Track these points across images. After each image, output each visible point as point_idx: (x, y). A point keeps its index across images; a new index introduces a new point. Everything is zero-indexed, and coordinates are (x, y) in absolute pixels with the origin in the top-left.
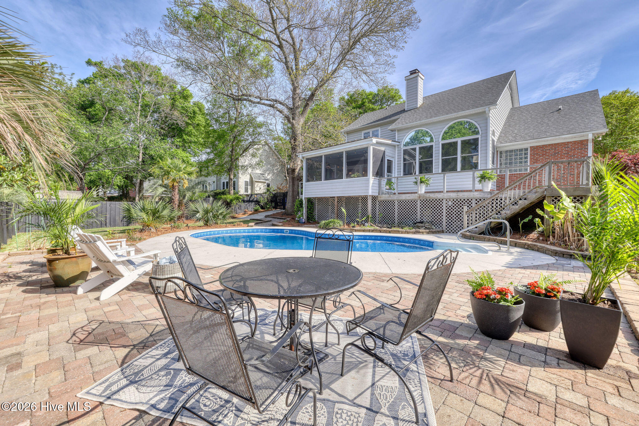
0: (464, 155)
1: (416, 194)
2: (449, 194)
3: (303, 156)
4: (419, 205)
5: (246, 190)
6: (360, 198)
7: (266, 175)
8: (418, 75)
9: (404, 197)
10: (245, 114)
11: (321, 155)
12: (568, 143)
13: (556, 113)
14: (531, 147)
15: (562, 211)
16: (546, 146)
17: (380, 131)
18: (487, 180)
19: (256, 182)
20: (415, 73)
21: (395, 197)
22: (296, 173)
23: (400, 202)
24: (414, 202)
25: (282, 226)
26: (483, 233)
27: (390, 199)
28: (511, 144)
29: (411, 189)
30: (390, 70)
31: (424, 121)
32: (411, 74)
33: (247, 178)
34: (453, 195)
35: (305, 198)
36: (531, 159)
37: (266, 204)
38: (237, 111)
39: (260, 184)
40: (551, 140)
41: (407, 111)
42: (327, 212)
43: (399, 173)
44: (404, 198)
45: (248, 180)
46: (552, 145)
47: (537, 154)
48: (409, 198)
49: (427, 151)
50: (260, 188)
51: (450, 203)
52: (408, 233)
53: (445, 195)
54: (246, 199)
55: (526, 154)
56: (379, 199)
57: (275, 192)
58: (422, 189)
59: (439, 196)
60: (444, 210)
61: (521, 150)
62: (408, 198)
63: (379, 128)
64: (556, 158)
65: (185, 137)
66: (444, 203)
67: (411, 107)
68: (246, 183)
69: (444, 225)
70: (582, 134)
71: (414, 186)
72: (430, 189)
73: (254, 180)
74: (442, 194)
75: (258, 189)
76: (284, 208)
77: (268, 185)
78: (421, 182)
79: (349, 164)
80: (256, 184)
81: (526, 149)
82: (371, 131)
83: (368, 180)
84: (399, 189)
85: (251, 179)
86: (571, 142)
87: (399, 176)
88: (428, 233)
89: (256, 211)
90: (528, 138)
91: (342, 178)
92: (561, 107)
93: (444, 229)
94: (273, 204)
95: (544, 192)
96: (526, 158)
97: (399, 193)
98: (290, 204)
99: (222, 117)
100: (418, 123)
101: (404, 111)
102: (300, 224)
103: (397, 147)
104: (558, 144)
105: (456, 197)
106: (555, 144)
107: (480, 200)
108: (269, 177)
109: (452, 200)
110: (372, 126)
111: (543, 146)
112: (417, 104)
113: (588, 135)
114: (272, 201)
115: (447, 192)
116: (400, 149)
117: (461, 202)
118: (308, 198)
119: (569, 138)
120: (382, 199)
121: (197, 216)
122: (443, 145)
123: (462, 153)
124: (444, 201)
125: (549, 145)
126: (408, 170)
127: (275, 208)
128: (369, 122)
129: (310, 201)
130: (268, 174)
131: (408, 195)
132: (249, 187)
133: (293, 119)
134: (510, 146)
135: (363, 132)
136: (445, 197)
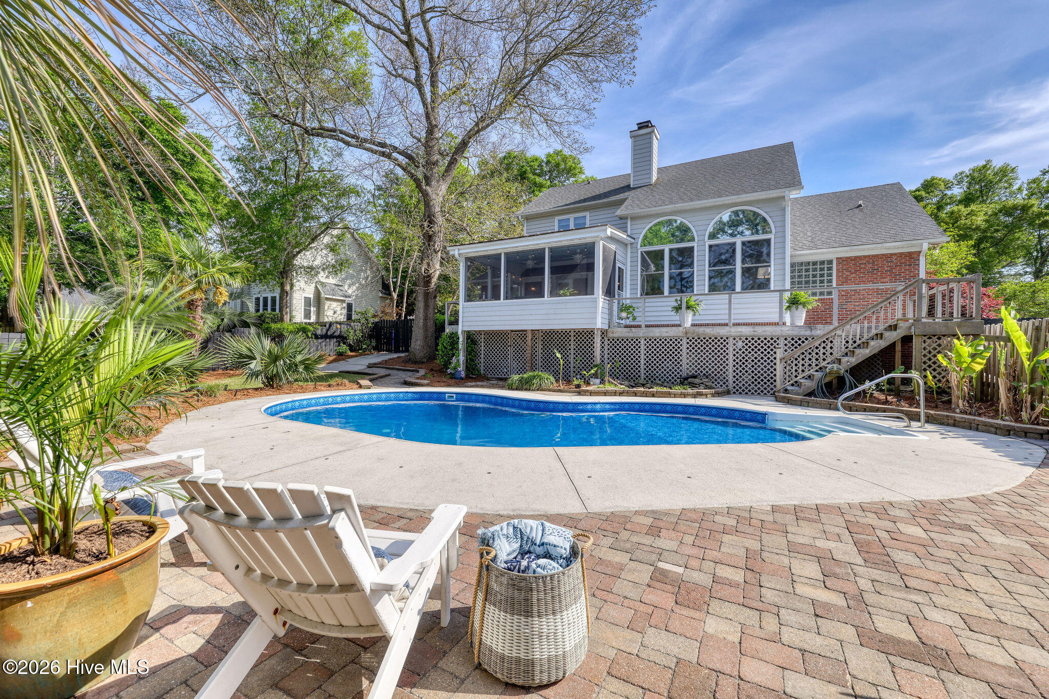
0: (746, 265)
1: (681, 328)
2: (740, 329)
3: (461, 252)
4: (685, 346)
5: (307, 315)
6: (572, 334)
7: (346, 287)
8: (653, 131)
9: (657, 333)
10: (316, 168)
11: (498, 252)
12: (891, 254)
13: (857, 211)
14: (837, 258)
15: (978, 360)
16: (859, 258)
17: (588, 218)
18: (800, 307)
19: (327, 299)
20: (647, 126)
21: (641, 333)
22: (433, 285)
23: (649, 340)
24: (677, 340)
25: (427, 385)
26: (810, 394)
27: (631, 335)
28: (812, 251)
29: (668, 318)
30: (587, 121)
31: (680, 206)
32: (640, 128)
33: (310, 292)
34: (746, 331)
35: (463, 332)
36: (838, 277)
37: (359, 341)
38: (301, 159)
39: (334, 304)
40: (869, 249)
41: (634, 188)
42: (506, 357)
43: (634, 291)
44: (658, 335)
45: (311, 296)
46: (869, 256)
47: (847, 270)
48: (668, 335)
49: (683, 257)
50: (334, 312)
51: (740, 344)
52: (685, 396)
53: (735, 331)
54: (319, 332)
55: (830, 269)
56: (610, 335)
57: (376, 320)
58: (689, 319)
59: (723, 331)
60: (731, 355)
61: (822, 263)
62: (665, 335)
63: (587, 214)
64: (875, 276)
65: (168, 202)
66: (731, 344)
67: (639, 183)
68: (307, 301)
69: (731, 381)
70: (913, 242)
71: (673, 313)
72: (700, 319)
73: (323, 295)
74: (728, 328)
75: (330, 313)
76: (407, 350)
77: (350, 307)
78: (688, 308)
79: (554, 270)
80: (328, 303)
81: (830, 262)
82: (571, 217)
83: (595, 301)
84: (647, 319)
85: (318, 294)
86: (895, 254)
87: (634, 296)
88: (713, 395)
89: (341, 356)
90: (835, 245)
91: (543, 297)
92: (860, 202)
93: (731, 387)
94: (374, 343)
95: (910, 328)
96: (830, 275)
97: (647, 326)
98: (419, 343)
99: (270, 170)
100: (670, 207)
101: (628, 188)
102: (456, 380)
103: (629, 247)
104: (877, 256)
105: (752, 333)
106: (873, 256)
107: (806, 339)
108: (350, 292)
109: (744, 339)
110: (568, 209)
111: (856, 257)
112: (650, 178)
113: (922, 245)
114: (370, 337)
115: (734, 325)
116: (634, 250)
117: (759, 342)
118: (469, 332)
119: (894, 248)
120: (615, 335)
121: (252, 366)
122: (710, 246)
123: (743, 262)
124: (731, 340)
125: (865, 257)
126: (652, 287)
127: (378, 349)
128: (568, 202)
129: (472, 338)
130: (350, 286)
131: (665, 329)
132: (312, 309)
133: (428, 184)
134: (811, 254)
135: (557, 218)
136: (733, 334)
